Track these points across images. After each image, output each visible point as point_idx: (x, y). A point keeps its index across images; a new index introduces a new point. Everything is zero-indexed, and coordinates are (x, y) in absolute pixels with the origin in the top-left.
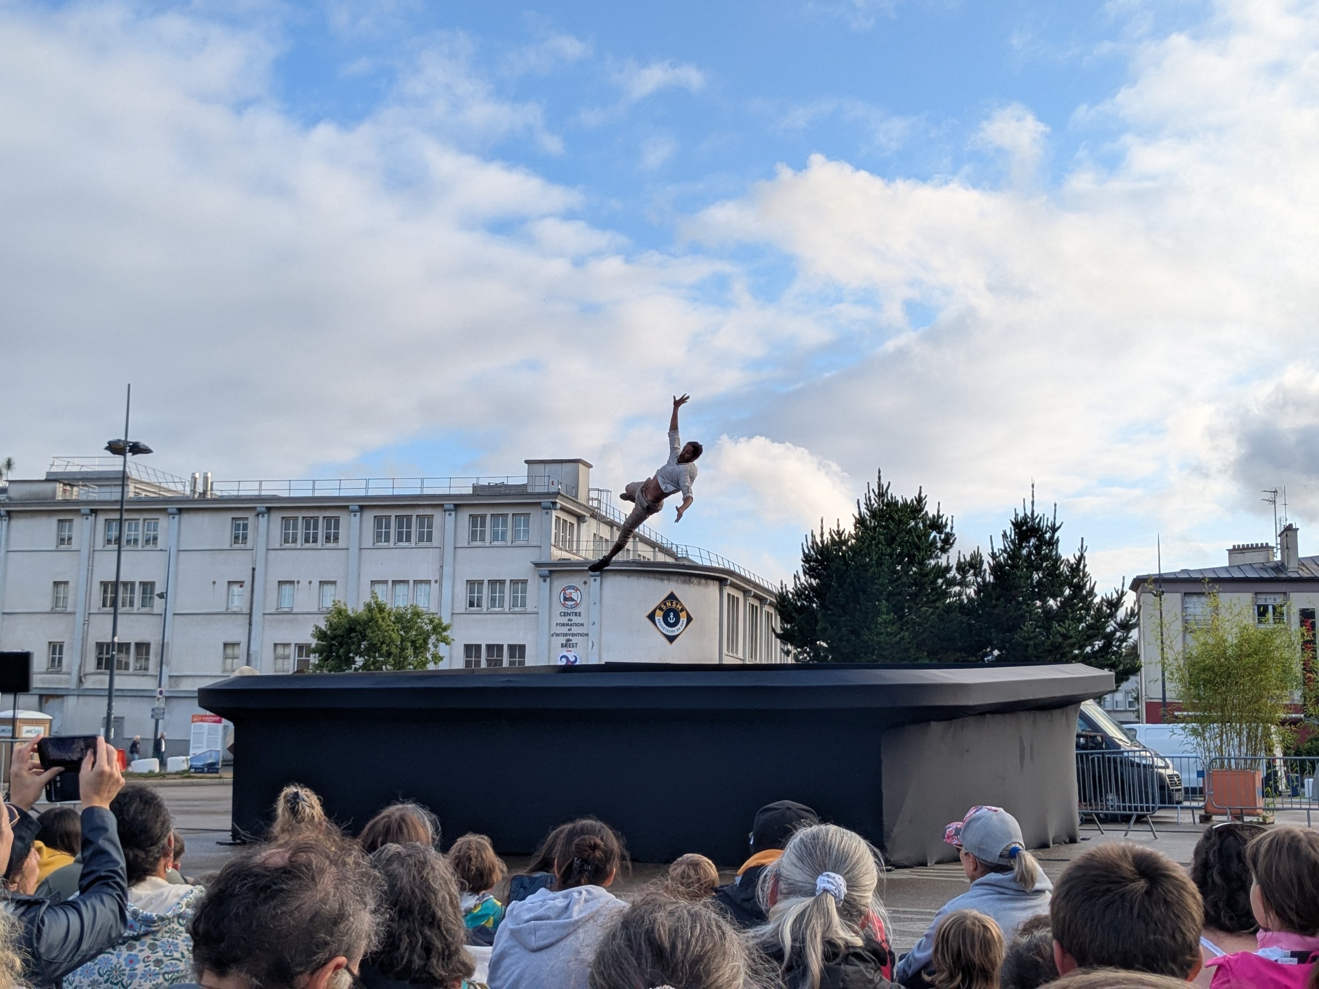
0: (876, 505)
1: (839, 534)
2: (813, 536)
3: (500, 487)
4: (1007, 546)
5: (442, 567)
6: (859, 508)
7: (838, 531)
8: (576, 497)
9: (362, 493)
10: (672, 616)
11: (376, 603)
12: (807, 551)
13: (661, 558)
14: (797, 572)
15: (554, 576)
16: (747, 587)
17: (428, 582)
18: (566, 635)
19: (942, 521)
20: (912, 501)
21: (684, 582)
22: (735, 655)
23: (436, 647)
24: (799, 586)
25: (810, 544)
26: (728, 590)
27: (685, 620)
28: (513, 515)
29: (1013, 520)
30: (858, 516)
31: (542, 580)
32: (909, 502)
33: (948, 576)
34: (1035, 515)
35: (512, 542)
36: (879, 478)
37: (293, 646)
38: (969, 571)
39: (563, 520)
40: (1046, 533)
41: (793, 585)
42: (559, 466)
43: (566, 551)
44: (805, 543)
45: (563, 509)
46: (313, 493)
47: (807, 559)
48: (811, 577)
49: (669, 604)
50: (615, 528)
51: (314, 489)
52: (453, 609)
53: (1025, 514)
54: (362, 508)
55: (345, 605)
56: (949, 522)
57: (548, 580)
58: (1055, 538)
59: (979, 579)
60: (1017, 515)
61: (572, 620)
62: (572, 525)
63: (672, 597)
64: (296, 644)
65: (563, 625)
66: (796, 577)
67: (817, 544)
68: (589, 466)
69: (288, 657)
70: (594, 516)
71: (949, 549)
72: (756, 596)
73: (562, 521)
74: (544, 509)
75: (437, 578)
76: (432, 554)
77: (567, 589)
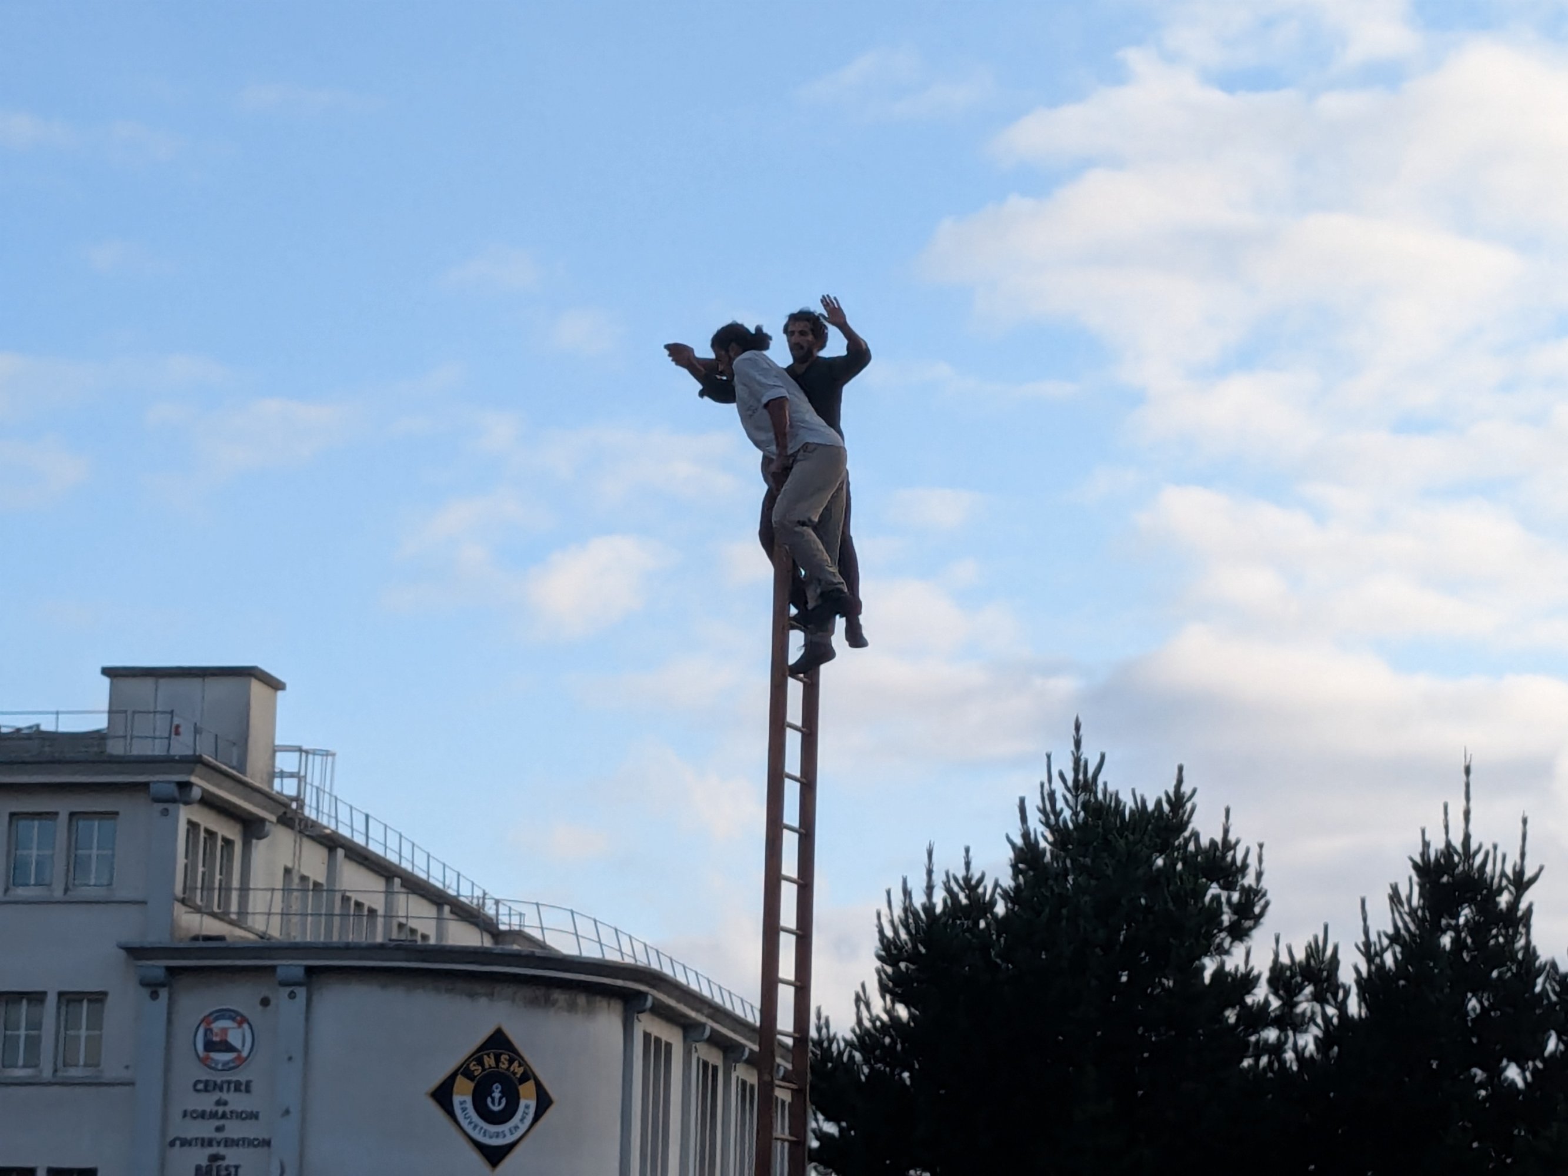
0: (1067, 813)
1: (970, 886)
2: (907, 893)
3: (29, 737)
4: (1400, 924)
6: (1024, 819)
7: (967, 879)
8: (242, 767)
10: (497, 1095)
12: (889, 933)
13: (461, 934)
14: (863, 986)
15: (181, 982)
16: (693, 1014)
18: (210, 1143)
19: (1234, 858)
20: (1159, 803)
21: (533, 1003)
24: (867, 1024)
25: (898, 912)
26: (647, 1024)
27: (533, 1104)
28: (72, 814)
29: (1418, 859)
30: (1019, 841)
31: (145, 992)
32: (1151, 807)
33: (1249, 1000)
34: (1474, 846)
35: (66, 890)
36: (1078, 744)
38: (1301, 989)
39: (207, 831)
40: (1500, 891)
41: (852, 1022)
42: (195, 683)
43: (214, 915)
44: (885, 911)
45: (208, 802)
47: (890, 952)
48: (897, 999)
49: (489, 1061)
50: (340, 852)
53: (1448, 844)
56: (1253, 860)
57: (164, 993)
58: (1523, 906)
59: (1331, 1011)
60: (1426, 845)
61: (225, 1103)
62: (228, 843)
65: (202, 1115)
66: (861, 1000)
67: (916, 914)
68: (275, 685)
71: (1251, 929)
72: (716, 1041)
73: (202, 834)
74: (157, 800)
77: (217, 1019)
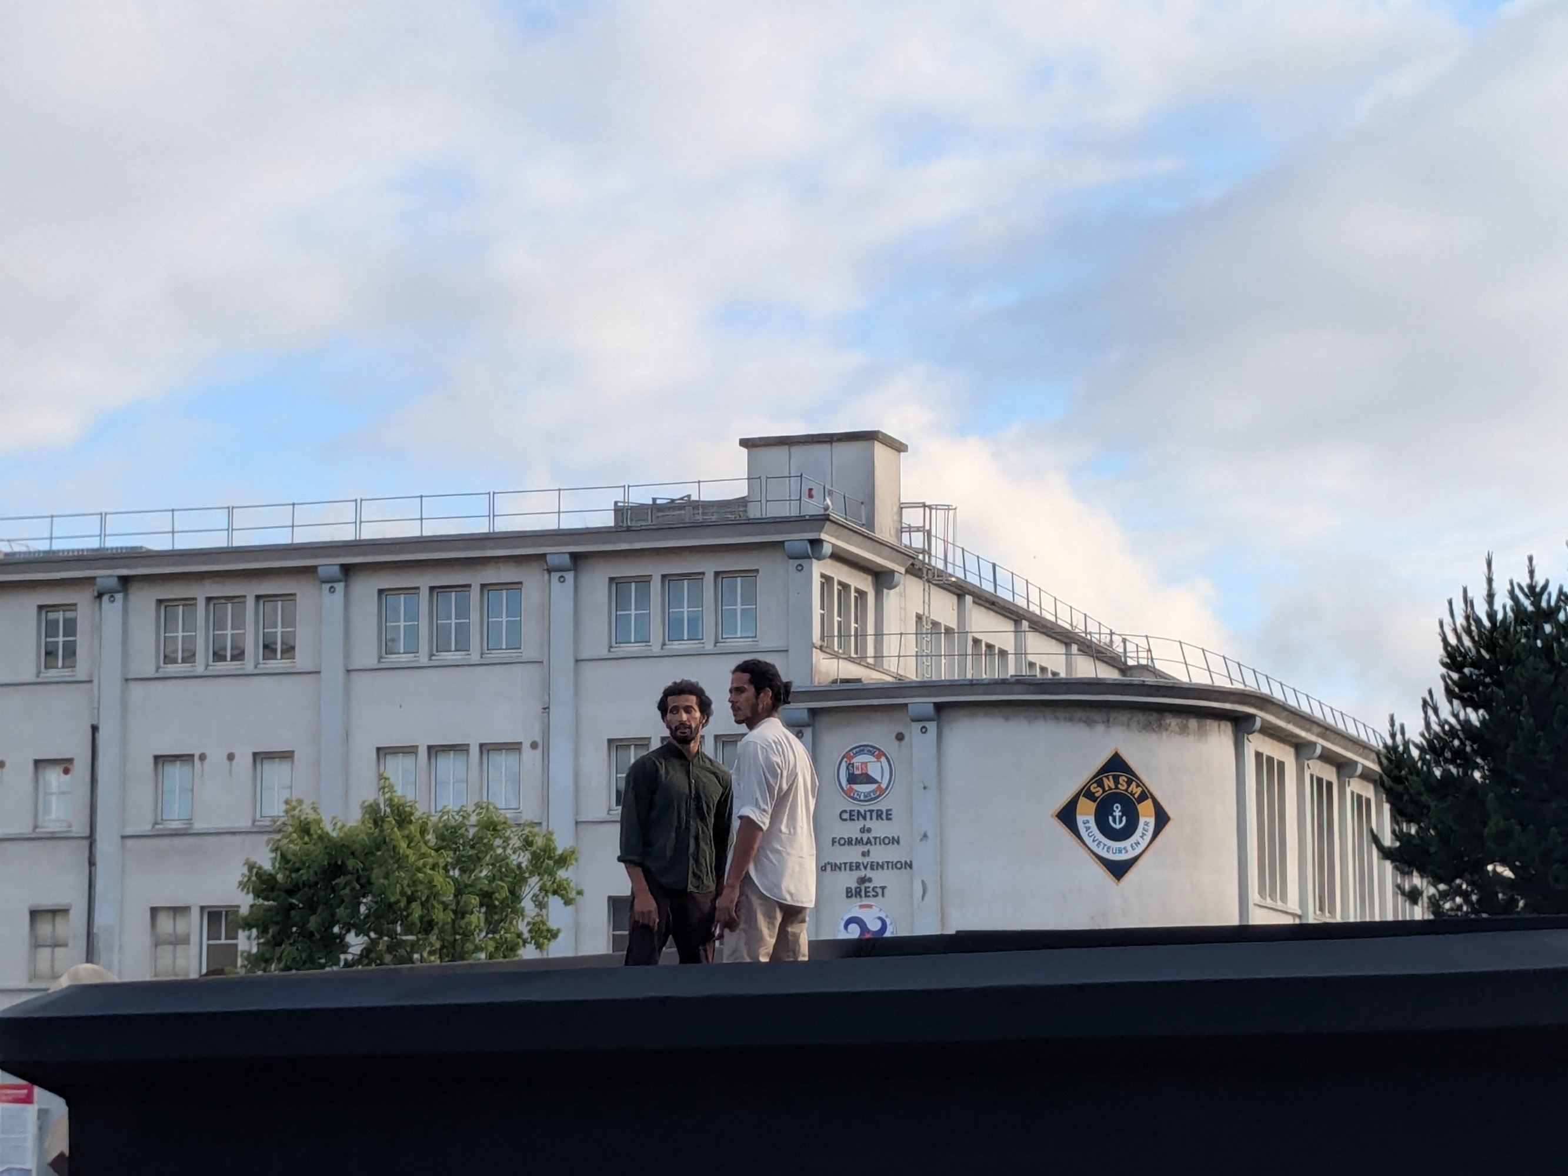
1: (1535, 593)
2: (1468, 602)
3: (681, 507)
5: (546, 709)
7: (1532, 587)
8: (870, 524)
9: (346, 534)
10: (1117, 813)
11: (390, 802)
12: (1453, 641)
13: (1086, 669)
14: (1430, 692)
15: (824, 720)
16: (1303, 734)
17: (514, 747)
18: (858, 867)
21: (1147, 727)
22: (1279, 905)
23: (541, 905)
24: (1436, 727)
25: (1460, 621)
26: (1256, 743)
27: (1152, 821)
28: (717, 574)
35: (716, 642)
37: (195, 913)
39: (840, 583)
41: (1421, 726)
42: (824, 449)
43: (850, 659)
44: (1447, 620)
45: (839, 557)
46: (230, 537)
47: (1454, 659)
48: (1466, 703)
49: (1109, 783)
50: (969, 599)
51: (230, 529)
52: (577, 813)
54: (347, 570)
55: (315, 809)
57: (808, 732)
61: (869, 830)
62: (861, 594)
63: (1116, 765)
64: (202, 908)
65: (849, 842)
66: (1428, 705)
67: (1478, 621)
68: (898, 447)
69: (185, 940)
70: (917, 569)
72: (1327, 757)
73: (836, 587)
74: (791, 558)
75: (537, 738)
76: (521, 679)
77: (856, 754)
